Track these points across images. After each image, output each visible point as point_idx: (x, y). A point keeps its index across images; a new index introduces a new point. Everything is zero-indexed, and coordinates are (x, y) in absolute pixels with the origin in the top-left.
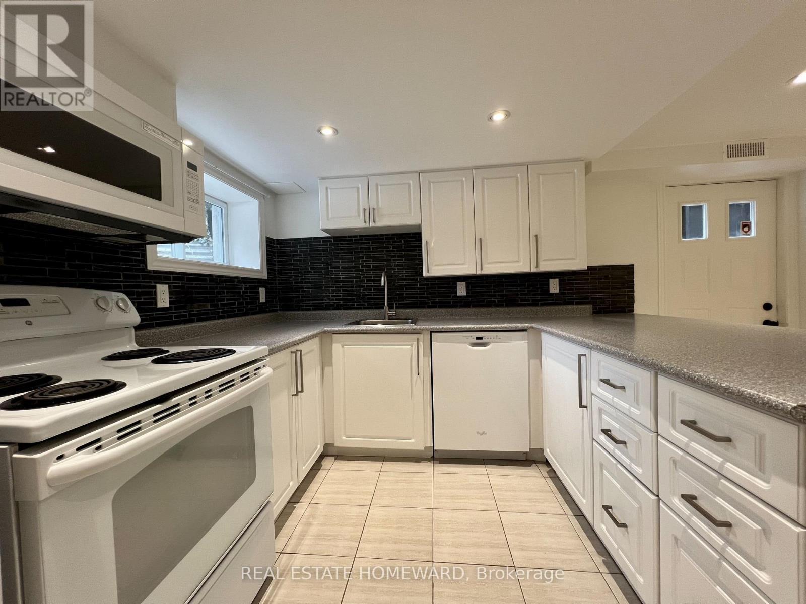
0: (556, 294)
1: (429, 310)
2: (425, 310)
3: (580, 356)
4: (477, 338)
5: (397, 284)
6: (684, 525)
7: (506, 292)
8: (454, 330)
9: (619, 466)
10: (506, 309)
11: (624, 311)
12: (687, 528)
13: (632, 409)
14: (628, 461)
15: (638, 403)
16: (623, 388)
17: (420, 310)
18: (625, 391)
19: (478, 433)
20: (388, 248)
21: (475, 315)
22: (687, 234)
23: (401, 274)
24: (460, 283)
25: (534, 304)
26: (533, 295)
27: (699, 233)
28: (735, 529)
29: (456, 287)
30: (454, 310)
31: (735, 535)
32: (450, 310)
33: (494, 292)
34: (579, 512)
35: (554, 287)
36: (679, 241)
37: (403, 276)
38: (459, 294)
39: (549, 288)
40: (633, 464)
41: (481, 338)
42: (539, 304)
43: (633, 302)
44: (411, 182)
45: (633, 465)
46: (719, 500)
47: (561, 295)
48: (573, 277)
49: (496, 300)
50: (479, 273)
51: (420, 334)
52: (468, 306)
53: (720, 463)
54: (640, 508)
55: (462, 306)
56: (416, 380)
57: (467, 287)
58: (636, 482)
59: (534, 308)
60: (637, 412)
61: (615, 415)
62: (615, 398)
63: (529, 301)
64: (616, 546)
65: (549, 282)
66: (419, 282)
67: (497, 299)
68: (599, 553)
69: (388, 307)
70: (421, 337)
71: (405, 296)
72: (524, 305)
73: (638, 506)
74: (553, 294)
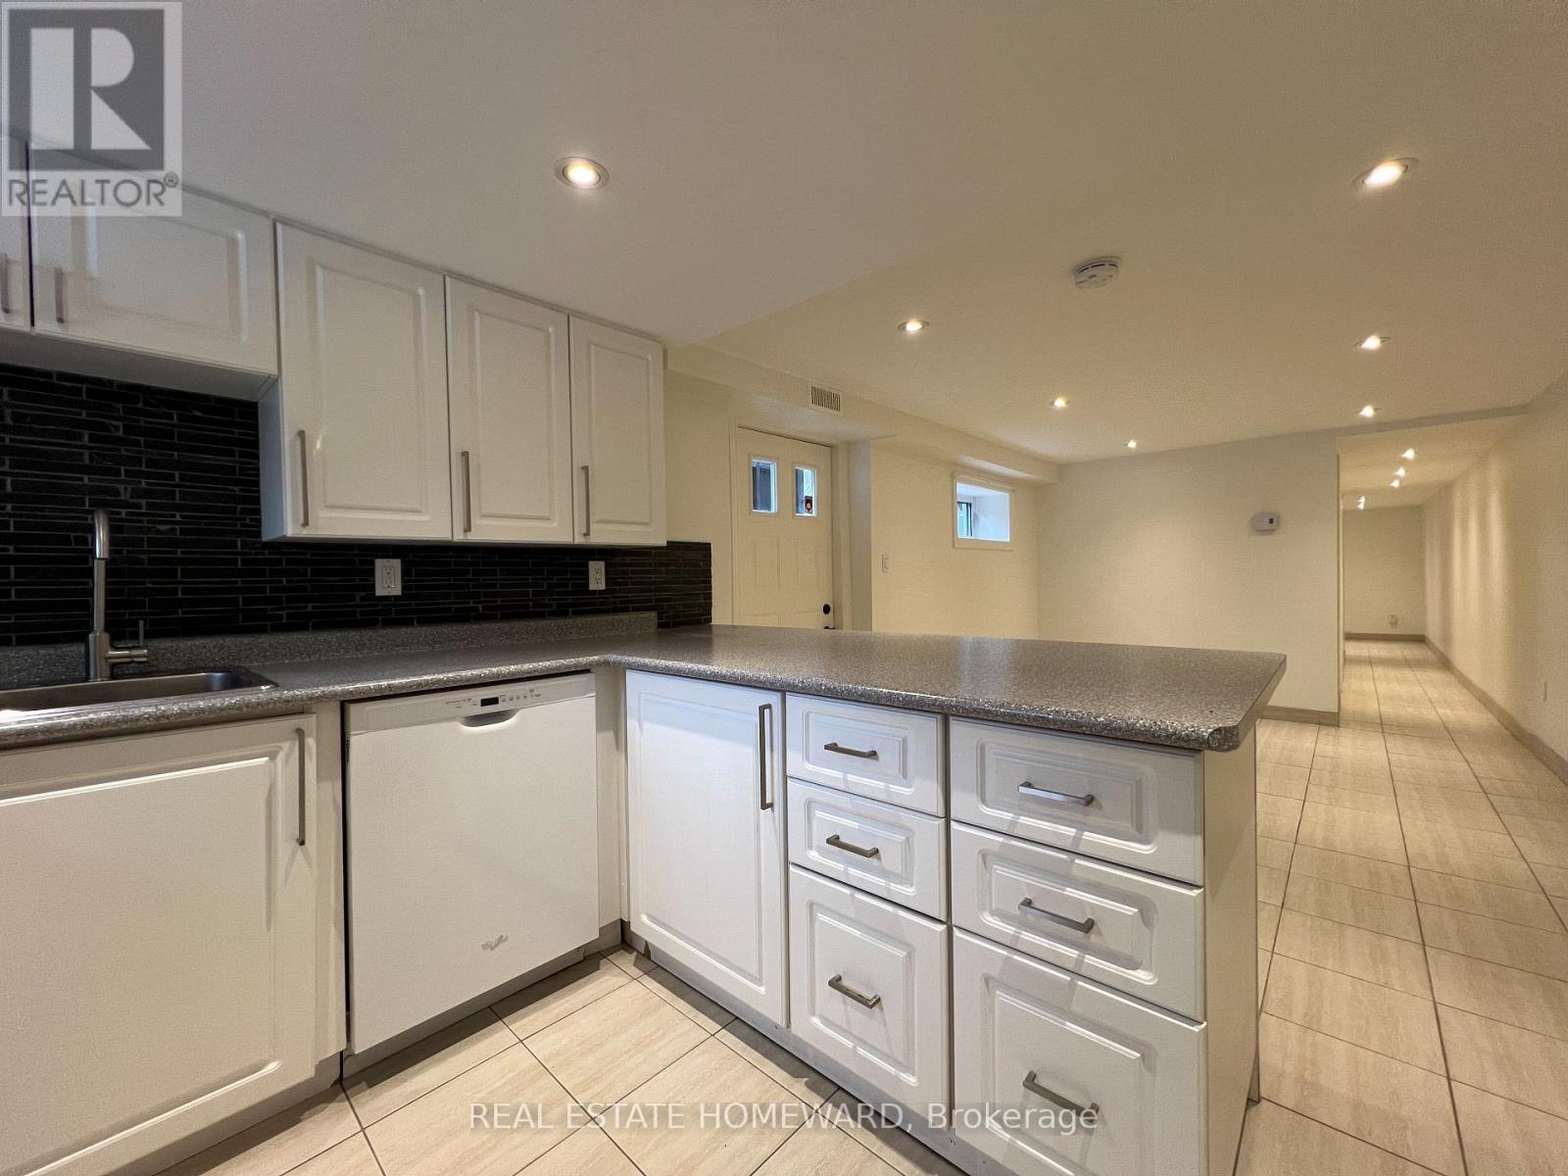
0: (600, 592)
1: (282, 638)
2: (264, 640)
3: (762, 709)
4: (485, 702)
5: (144, 557)
6: (1005, 953)
7: (502, 586)
8: (427, 688)
9: (859, 896)
10: (506, 626)
11: (699, 622)
12: (1010, 955)
13: (894, 788)
14: (881, 882)
15: (905, 775)
16: (873, 754)
17: (246, 640)
18: (877, 759)
19: (485, 946)
20: (103, 427)
21: (428, 644)
22: (759, 504)
23: (167, 523)
24: (385, 561)
25: (561, 612)
26: (558, 593)
27: (768, 506)
28: (1100, 925)
29: (372, 573)
30: (367, 634)
31: (1100, 933)
32: (354, 635)
33: (474, 587)
34: (726, 1015)
35: (597, 577)
36: (750, 512)
37: (173, 531)
38: (381, 591)
39: (587, 579)
40: (892, 884)
41: (494, 701)
42: (570, 613)
43: (710, 605)
44: (240, 236)
45: (894, 886)
46: (1070, 892)
47: (608, 593)
48: (628, 560)
49: (480, 606)
50: (459, 537)
51: (302, 713)
52: (408, 623)
53: (1074, 837)
54: (909, 956)
55: (387, 624)
56: (291, 863)
57: (405, 573)
58: (902, 913)
59: (562, 622)
60: (907, 791)
61: (850, 807)
62: (849, 775)
63: (551, 606)
64: (849, 1044)
65: (588, 567)
66: (241, 554)
67: (482, 602)
68: (795, 1074)
69: (106, 637)
70: (308, 722)
71: (180, 595)
72: (541, 616)
73: (905, 953)
74: (595, 592)
